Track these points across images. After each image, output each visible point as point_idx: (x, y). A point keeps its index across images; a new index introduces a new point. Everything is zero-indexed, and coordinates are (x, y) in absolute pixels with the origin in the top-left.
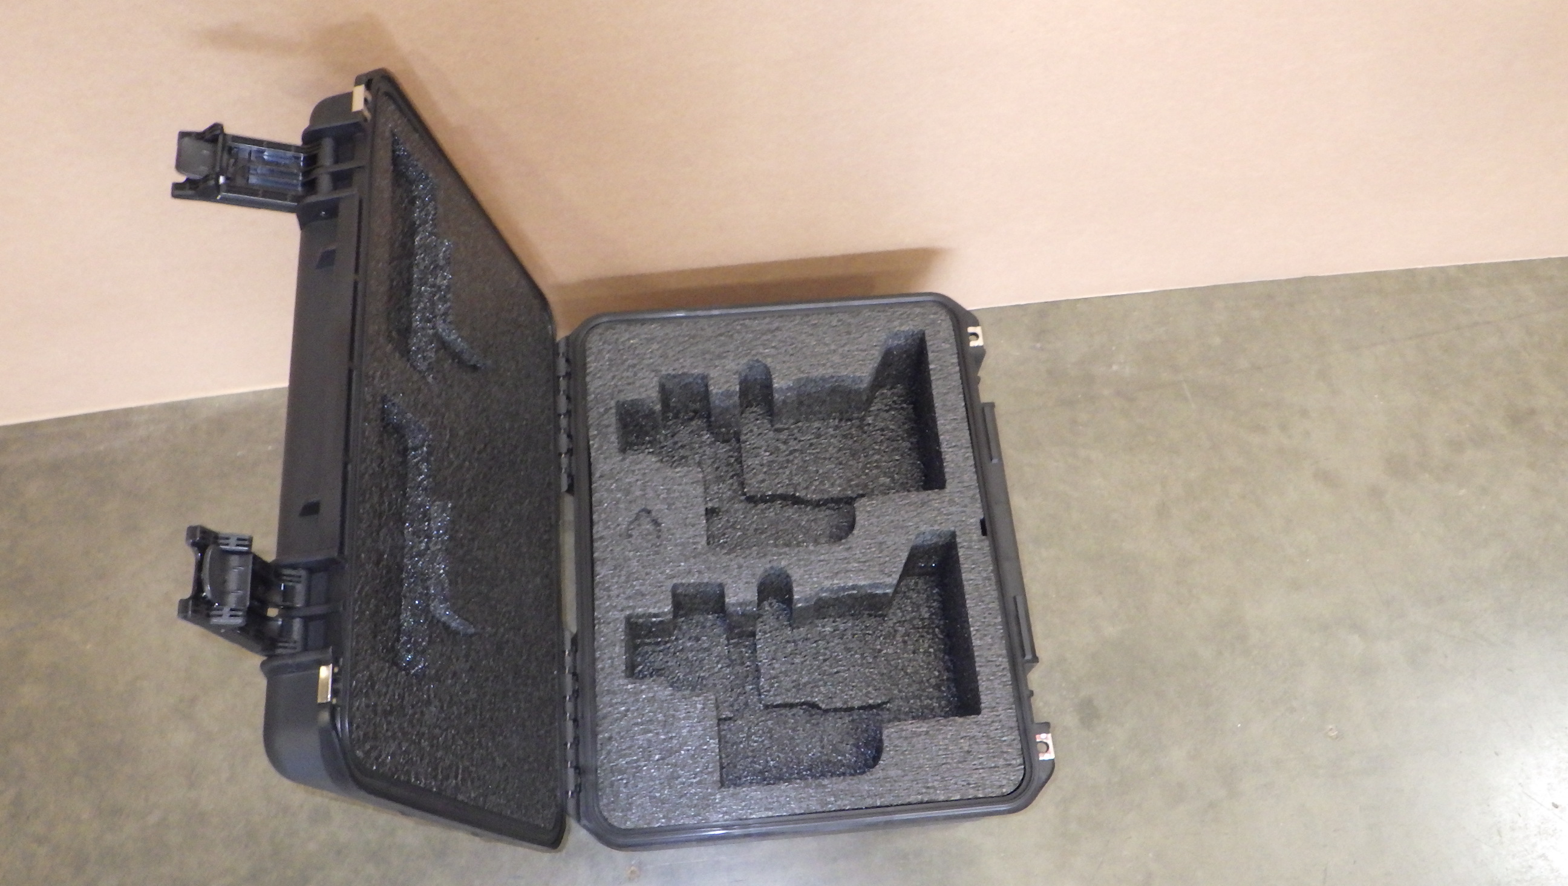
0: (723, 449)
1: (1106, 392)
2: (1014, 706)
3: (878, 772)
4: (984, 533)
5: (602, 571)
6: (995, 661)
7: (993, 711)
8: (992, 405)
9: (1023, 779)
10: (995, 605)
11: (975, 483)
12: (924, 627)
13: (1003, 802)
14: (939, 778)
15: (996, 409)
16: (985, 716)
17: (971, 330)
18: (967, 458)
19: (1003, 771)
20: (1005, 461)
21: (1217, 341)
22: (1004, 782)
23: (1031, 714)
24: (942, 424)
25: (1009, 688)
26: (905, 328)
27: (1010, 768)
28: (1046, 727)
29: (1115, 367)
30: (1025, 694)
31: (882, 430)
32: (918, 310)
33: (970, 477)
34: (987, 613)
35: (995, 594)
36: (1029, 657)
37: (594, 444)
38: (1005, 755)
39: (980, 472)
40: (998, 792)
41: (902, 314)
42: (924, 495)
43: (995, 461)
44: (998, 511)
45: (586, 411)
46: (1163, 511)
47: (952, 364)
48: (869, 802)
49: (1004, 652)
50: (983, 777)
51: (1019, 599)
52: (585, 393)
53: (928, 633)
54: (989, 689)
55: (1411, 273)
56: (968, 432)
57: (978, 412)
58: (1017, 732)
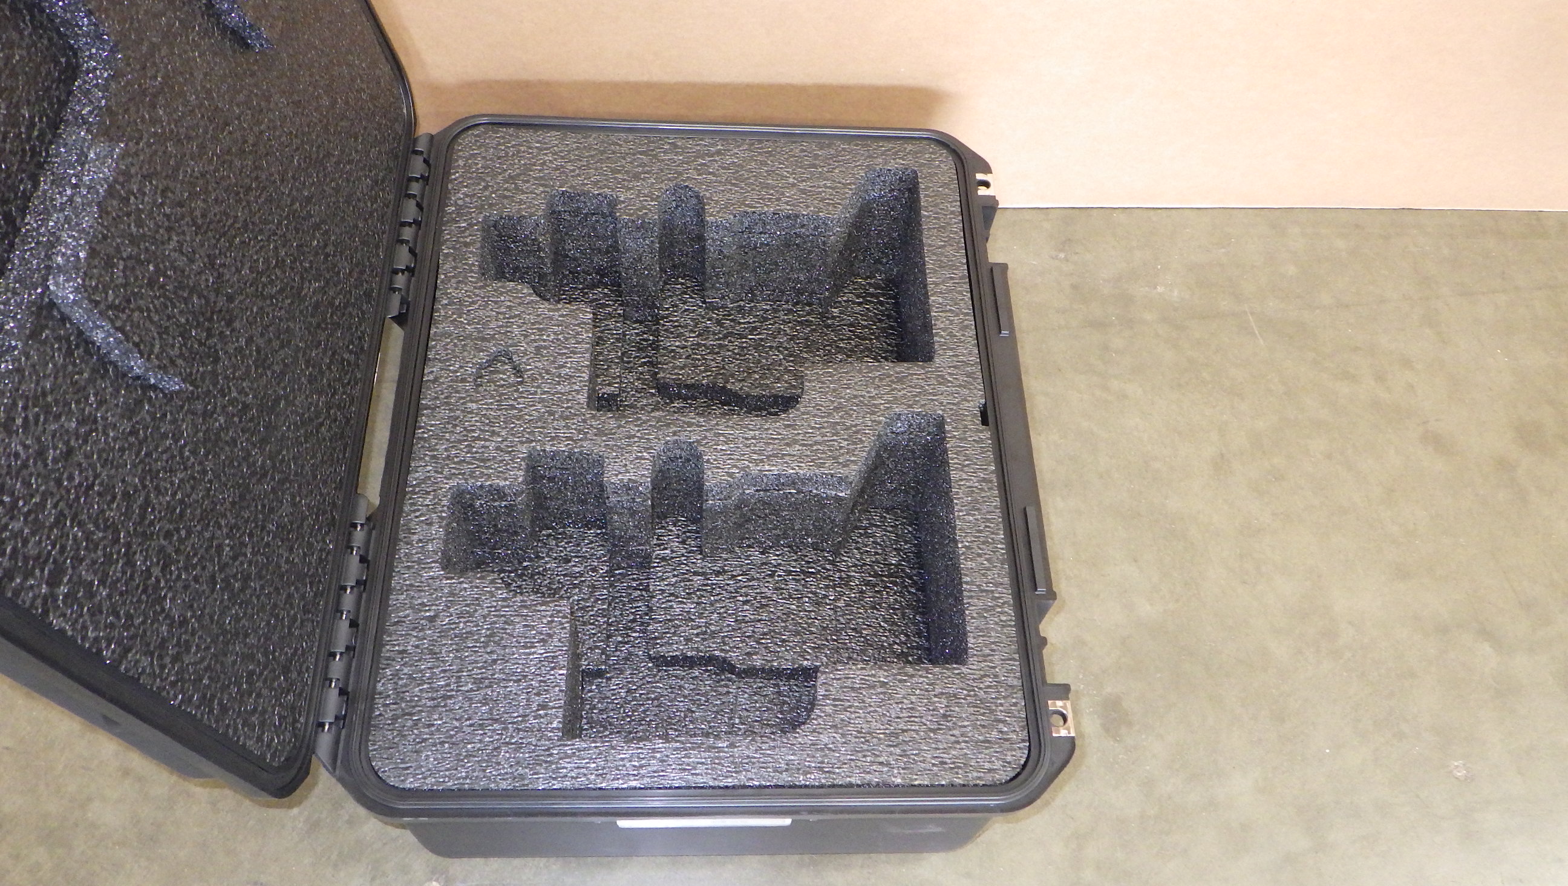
0: (634, 332)
1: (1148, 317)
2: (1016, 656)
3: (803, 737)
4: (985, 421)
5: (429, 423)
6: (992, 592)
7: (985, 661)
8: (1004, 267)
9: (1026, 763)
10: (997, 516)
11: (974, 359)
12: (890, 575)
13: (996, 793)
14: (898, 751)
15: (1010, 273)
16: (973, 666)
17: (980, 176)
18: (967, 327)
19: (996, 747)
20: (1018, 335)
21: (1292, 270)
22: (998, 765)
23: (1043, 668)
24: (934, 283)
25: (1013, 631)
26: (893, 165)
27: (1007, 745)
28: (1064, 691)
29: (1160, 289)
30: (1035, 641)
31: (851, 325)
32: (909, 147)
33: (969, 351)
34: (983, 525)
35: (997, 502)
36: (1041, 590)
37: (446, 266)
38: (1001, 726)
39: (982, 346)
40: (989, 778)
41: (889, 150)
42: (902, 368)
43: (1005, 333)
44: (1005, 398)
45: (440, 223)
46: (1220, 465)
47: (952, 213)
48: (785, 778)
49: (1006, 580)
50: (966, 754)
51: (1031, 511)
52: (442, 204)
53: (895, 584)
54: (981, 630)
55: (1537, 216)
56: (969, 295)
57: (984, 273)
58: (1020, 694)
